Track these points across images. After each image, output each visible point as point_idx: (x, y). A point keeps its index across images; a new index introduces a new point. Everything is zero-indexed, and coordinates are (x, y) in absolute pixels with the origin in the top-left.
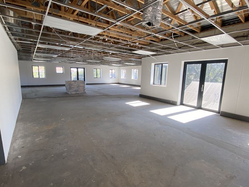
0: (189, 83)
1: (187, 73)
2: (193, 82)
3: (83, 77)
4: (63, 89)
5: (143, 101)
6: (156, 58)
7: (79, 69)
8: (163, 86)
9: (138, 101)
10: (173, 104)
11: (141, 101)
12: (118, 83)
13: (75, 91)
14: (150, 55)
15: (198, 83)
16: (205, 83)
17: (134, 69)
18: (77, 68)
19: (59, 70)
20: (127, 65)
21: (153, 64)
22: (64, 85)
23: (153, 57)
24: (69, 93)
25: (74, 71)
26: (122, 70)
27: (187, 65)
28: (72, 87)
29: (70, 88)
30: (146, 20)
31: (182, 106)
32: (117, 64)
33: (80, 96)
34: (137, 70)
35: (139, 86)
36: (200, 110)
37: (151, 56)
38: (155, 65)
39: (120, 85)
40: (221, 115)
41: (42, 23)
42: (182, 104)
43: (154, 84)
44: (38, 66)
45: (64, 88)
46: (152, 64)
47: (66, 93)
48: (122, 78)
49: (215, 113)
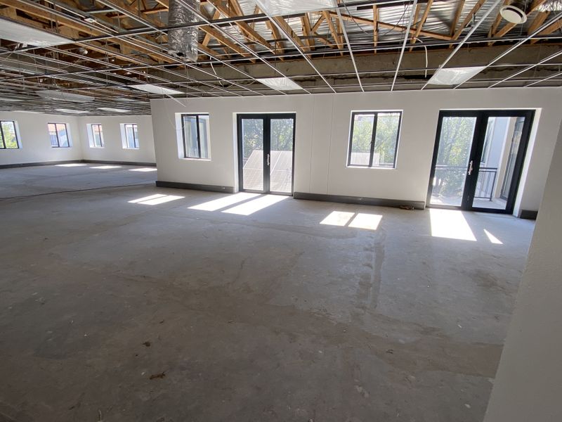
0: (249, 154)
1: (244, 136)
2: (254, 151)
5: (169, 193)
6: (183, 102)
8: (203, 159)
9: (158, 195)
10: (227, 191)
11: (163, 193)
12: (84, 161)
14: (171, 95)
15: (262, 152)
16: (271, 152)
17: (126, 122)
20: (106, 113)
21: (178, 115)
23: (175, 99)
27: (243, 120)
30: (175, 47)
31: (242, 194)
32: (74, 109)
34: (135, 126)
36: (269, 196)
37: (172, 98)
38: (182, 116)
39: (89, 164)
40: (295, 198)
42: (241, 190)
43: (185, 157)
46: (176, 114)
48: (91, 146)
49: (288, 197)
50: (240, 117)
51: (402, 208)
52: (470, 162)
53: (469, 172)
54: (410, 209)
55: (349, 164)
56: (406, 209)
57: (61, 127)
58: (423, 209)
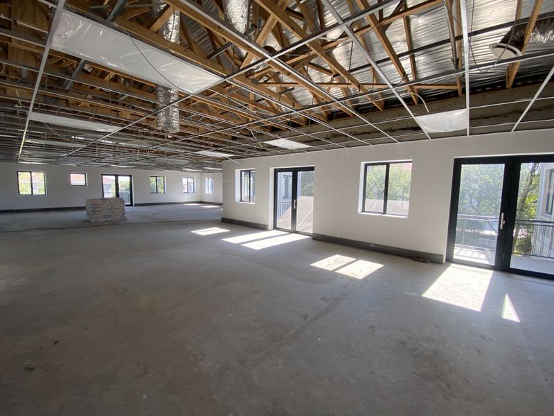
3: (129, 192)
4: (82, 215)
6: (240, 162)
7: (120, 178)
8: (251, 203)
9: (216, 228)
10: (263, 228)
12: (201, 202)
13: (105, 217)
18: (116, 176)
19: (78, 179)
21: (238, 171)
22: (83, 208)
24: (93, 220)
25: (109, 180)
26: (207, 179)
27: (278, 173)
28: (98, 209)
29: (94, 212)
31: (275, 231)
33: (113, 225)
35: (221, 204)
36: (294, 234)
38: (241, 171)
40: (313, 239)
41: (27, 117)
42: (275, 228)
43: (241, 201)
44: (31, 172)
45: (85, 212)
46: (236, 170)
47: (88, 221)
48: (207, 192)
49: (308, 237)
50: (276, 171)
51: (415, 260)
52: (501, 214)
53: (501, 225)
54: (424, 262)
55: (363, 211)
56: (419, 261)
57: (191, 180)
58: (440, 263)
